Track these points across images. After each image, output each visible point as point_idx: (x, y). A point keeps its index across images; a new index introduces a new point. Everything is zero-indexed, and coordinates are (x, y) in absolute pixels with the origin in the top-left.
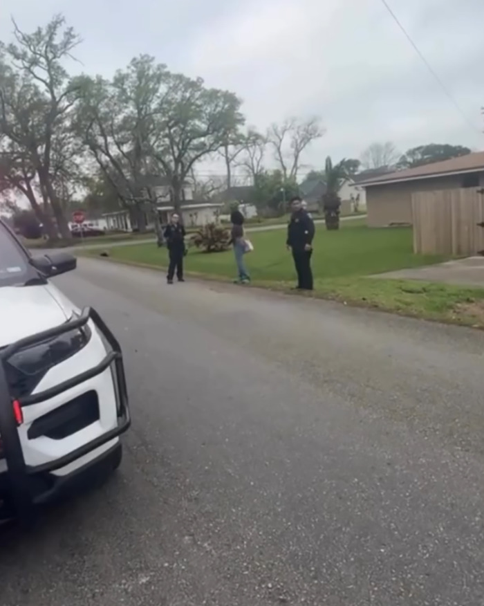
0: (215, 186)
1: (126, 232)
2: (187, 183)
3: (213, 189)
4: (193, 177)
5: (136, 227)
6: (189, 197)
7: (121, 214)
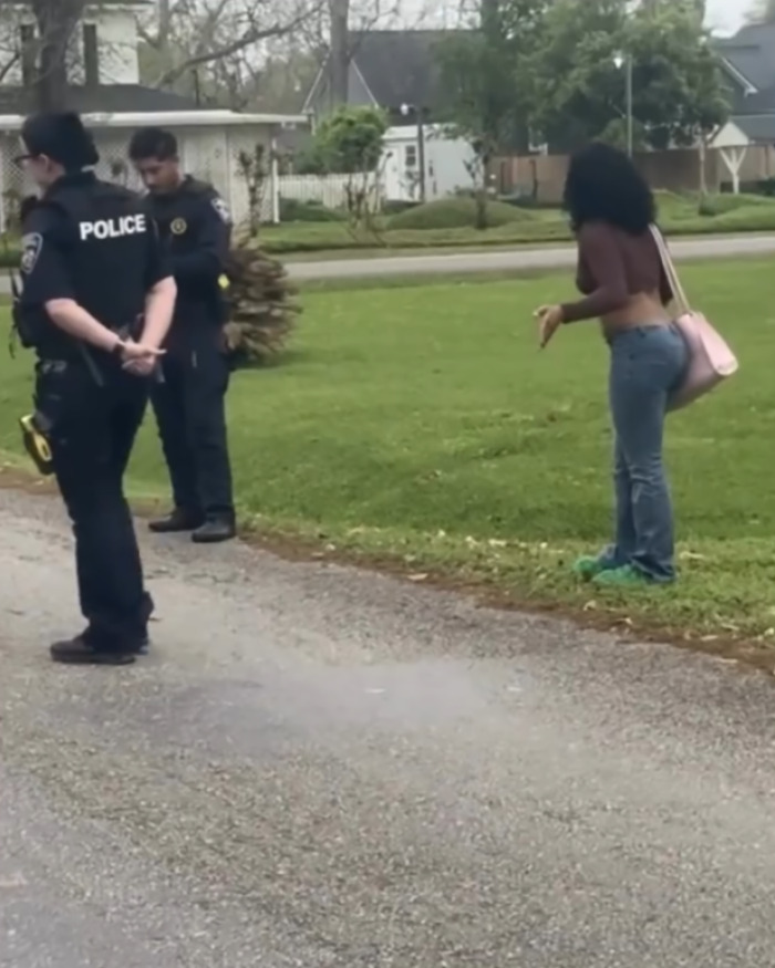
0: (267, 23)
3: (254, 36)
6: (121, 69)
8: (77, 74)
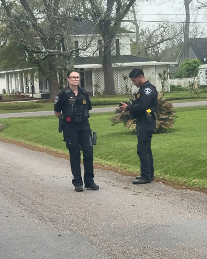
0: (166, 37)
1: (33, 98)
2: (124, 30)
4: (135, 22)
5: (47, 91)
7: (26, 72)
8: (114, 53)
